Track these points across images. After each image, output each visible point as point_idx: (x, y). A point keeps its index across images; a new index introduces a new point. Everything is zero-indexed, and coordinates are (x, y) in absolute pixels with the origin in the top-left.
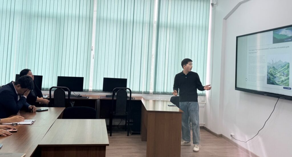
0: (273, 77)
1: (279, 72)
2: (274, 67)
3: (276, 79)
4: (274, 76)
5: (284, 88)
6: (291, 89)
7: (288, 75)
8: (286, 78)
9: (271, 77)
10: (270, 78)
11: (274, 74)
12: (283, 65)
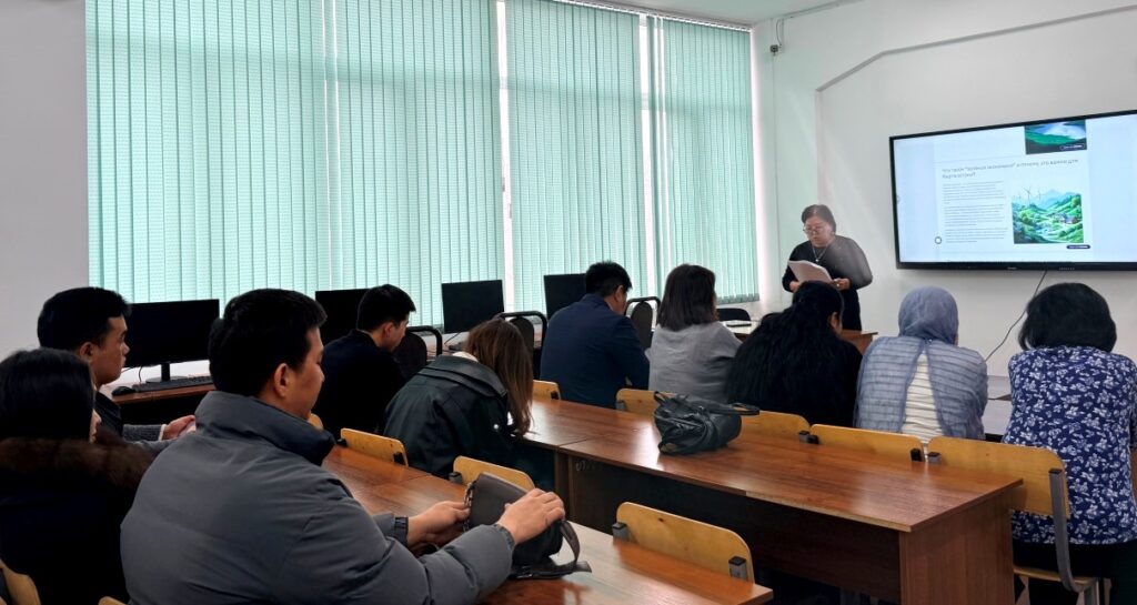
0: (1032, 227)
1: (1050, 216)
2: (1033, 206)
3: (1042, 231)
4: (1035, 225)
5: (1068, 247)
6: (1089, 247)
7: (1077, 219)
8: (1073, 226)
9: (1027, 228)
10: (1022, 229)
11: (1034, 220)
12: (1061, 201)
